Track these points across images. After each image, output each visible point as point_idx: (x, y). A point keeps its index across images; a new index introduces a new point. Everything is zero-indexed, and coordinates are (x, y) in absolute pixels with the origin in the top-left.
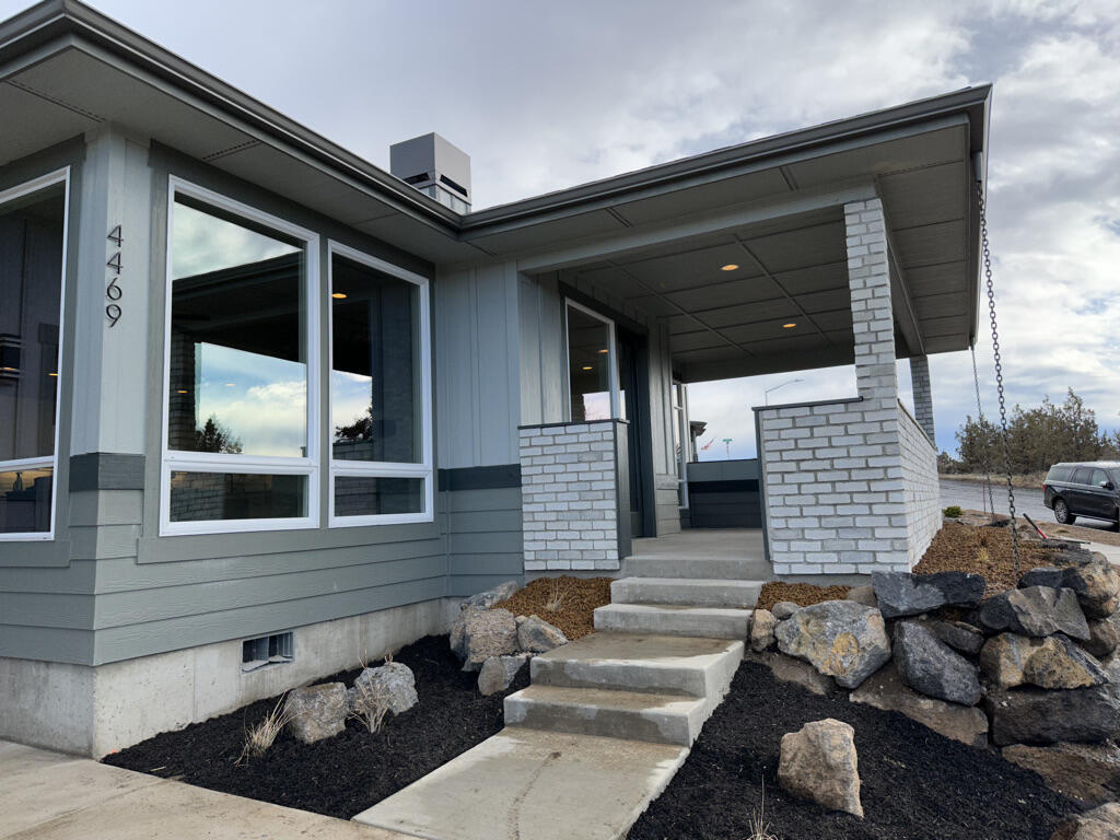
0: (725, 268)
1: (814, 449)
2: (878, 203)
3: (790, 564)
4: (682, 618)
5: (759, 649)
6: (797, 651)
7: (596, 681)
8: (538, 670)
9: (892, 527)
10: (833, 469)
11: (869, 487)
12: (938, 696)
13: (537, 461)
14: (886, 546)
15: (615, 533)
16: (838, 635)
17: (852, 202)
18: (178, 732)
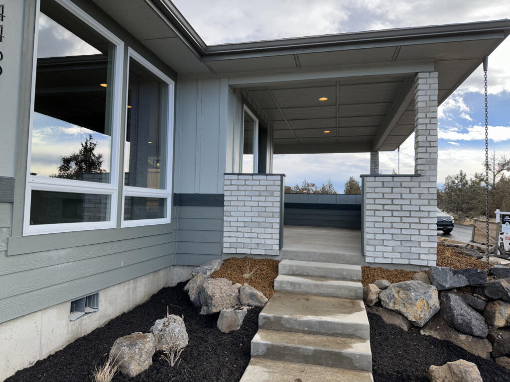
0: (321, 99)
1: (392, 199)
2: (436, 74)
3: (375, 257)
4: (327, 287)
5: (371, 305)
6: (394, 307)
7: (301, 328)
8: (264, 321)
9: (430, 242)
10: (402, 210)
11: (420, 221)
12: (470, 334)
13: (234, 193)
14: (426, 251)
15: (278, 235)
16: (418, 301)
17: (422, 72)
18: (30, 367)
